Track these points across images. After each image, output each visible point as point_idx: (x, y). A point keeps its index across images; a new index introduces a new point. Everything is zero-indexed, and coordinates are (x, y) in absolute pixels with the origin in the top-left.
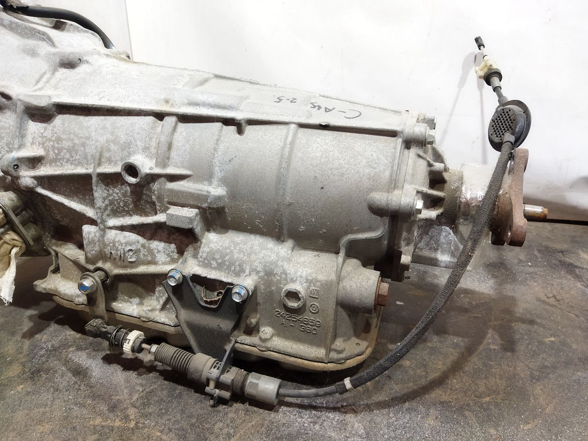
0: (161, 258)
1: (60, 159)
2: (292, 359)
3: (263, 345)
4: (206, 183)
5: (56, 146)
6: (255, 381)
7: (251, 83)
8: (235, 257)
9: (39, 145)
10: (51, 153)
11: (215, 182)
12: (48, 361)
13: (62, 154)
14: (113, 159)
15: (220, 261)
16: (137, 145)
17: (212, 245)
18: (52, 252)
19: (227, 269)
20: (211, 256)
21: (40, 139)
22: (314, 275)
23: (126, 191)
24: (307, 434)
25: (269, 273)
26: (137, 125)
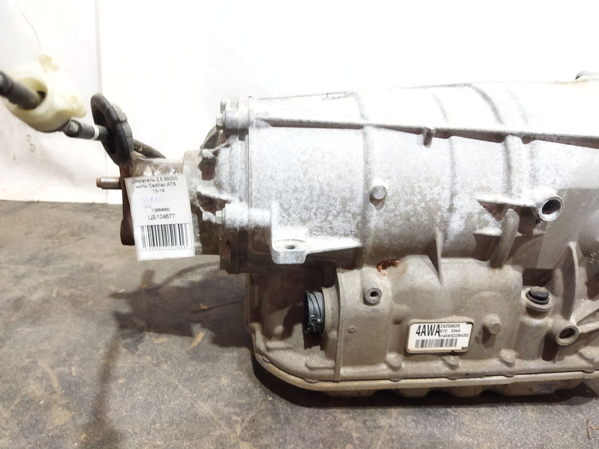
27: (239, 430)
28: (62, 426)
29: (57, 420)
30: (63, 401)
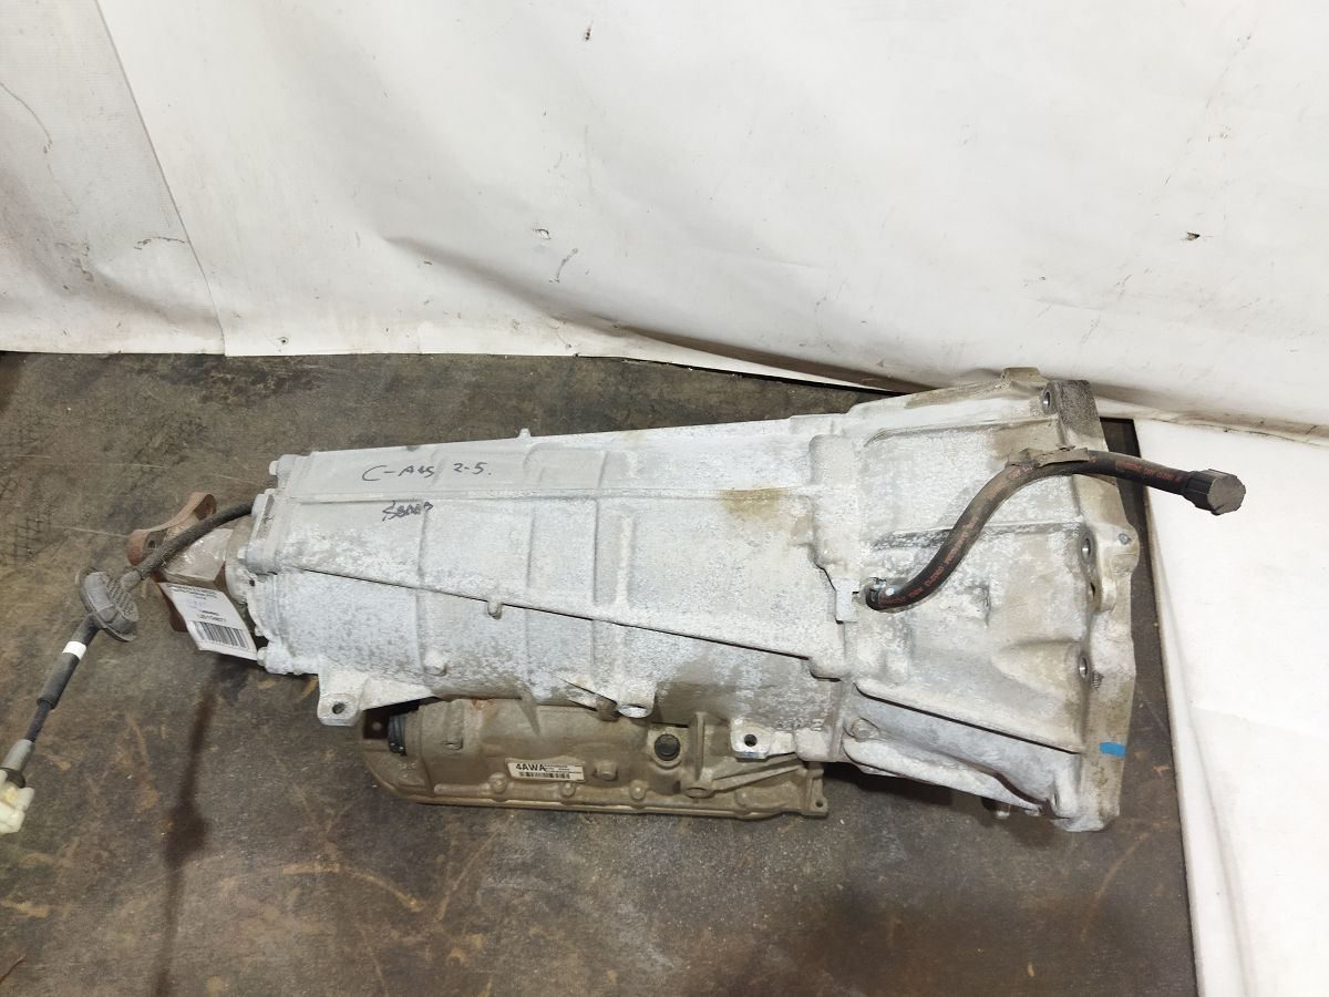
27: (329, 825)
28: (150, 810)
29: (145, 802)
30: (151, 777)
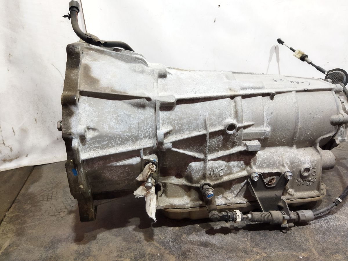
0: (235, 169)
1: (182, 129)
2: (306, 199)
3: (293, 197)
4: (262, 126)
5: (180, 122)
6: (302, 213)
7: (251, 74)
8: (276, 160)
9: (168, 124)
10: (177, 127)
11: (265, 125)
12: (181, 246)
13: (184, 126)
14: (214, 123)
15: (268, 163)
16: (226, 114)
17: (262, 157)
18: (161, 185)
19: (272, 166)
20: (263, 161)
21: (168, 120)
22: (313, 158)
23: (220, 139)
24: (331, 227)
25: (292, 163)
26: (223, 104)
